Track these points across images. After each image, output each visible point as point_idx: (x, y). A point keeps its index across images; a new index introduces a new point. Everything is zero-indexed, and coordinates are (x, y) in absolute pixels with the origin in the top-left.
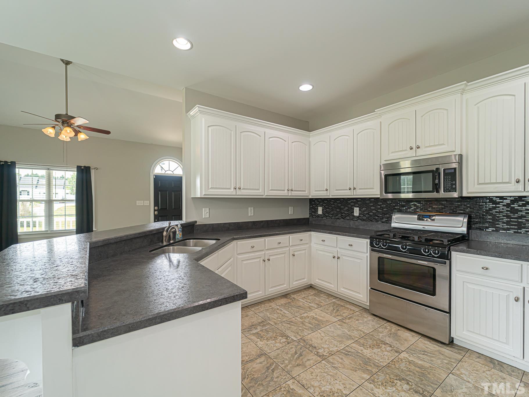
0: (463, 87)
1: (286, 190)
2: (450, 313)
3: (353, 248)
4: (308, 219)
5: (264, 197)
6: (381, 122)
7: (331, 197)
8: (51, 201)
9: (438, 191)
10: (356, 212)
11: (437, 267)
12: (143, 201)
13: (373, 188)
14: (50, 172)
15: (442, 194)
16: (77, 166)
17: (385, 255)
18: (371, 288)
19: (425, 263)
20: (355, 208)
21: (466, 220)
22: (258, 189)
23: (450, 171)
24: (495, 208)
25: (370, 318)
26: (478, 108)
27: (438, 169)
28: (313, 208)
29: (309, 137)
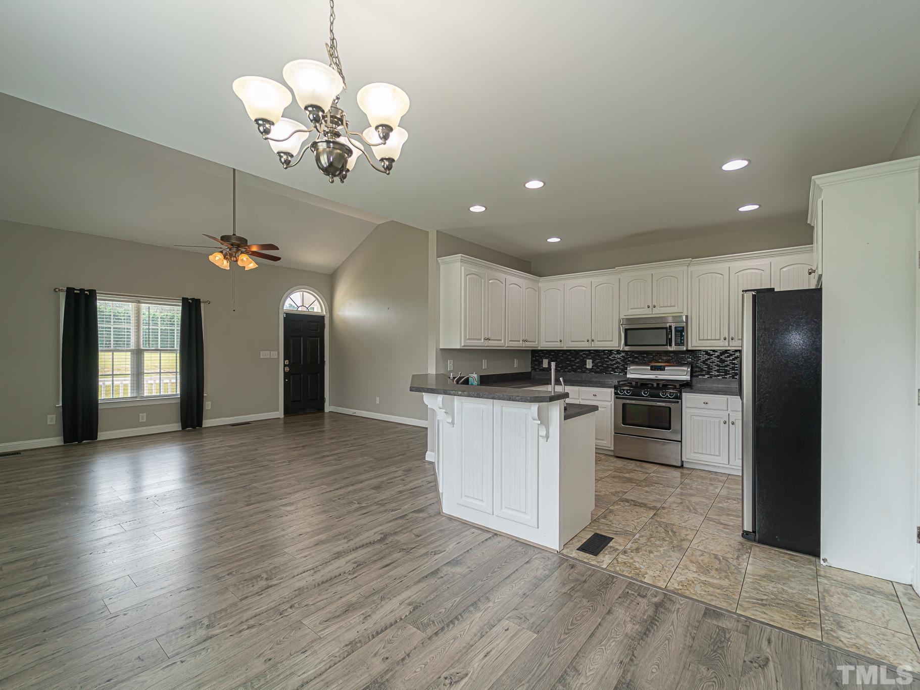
0: (689, 262)
1: (521, 341)
2: (681, 442)
3: (597, 398)
4: (530, 373)
5: (504, 348)
6: (619, 279)
7: (565, 349)
8: (141, 352)
9: (670, 345)
10: (589, 364)
11: (672, 406)
12: (269, 352)
13: (612, 341)
14: (139, 306)
15: (673, 348)
16: (183, 298)
17: (628, 401)
18: (615, 433)
19: (663, 404)
20: (588, 360)
21: (689, 370)
22: (501, 340)
23: (679, 329)
24: (709, 359)
25: (615, 459)
26: (699, 280)
27: (670, 327)
28: (537, 360)
29: (538, 282)
